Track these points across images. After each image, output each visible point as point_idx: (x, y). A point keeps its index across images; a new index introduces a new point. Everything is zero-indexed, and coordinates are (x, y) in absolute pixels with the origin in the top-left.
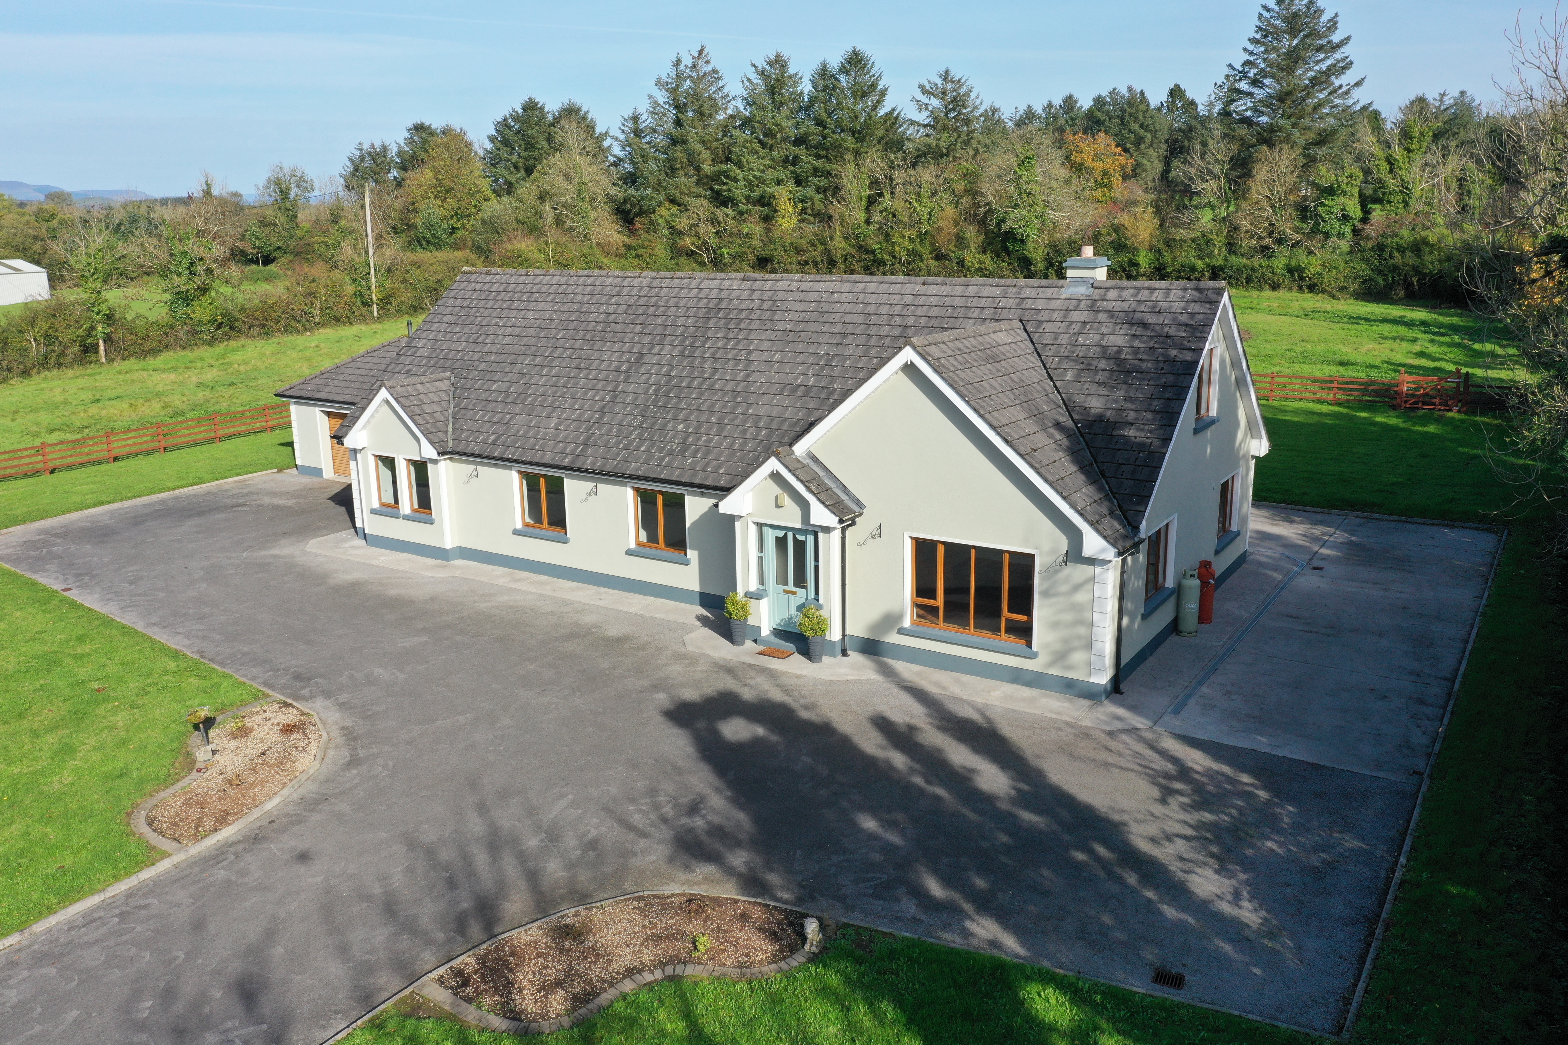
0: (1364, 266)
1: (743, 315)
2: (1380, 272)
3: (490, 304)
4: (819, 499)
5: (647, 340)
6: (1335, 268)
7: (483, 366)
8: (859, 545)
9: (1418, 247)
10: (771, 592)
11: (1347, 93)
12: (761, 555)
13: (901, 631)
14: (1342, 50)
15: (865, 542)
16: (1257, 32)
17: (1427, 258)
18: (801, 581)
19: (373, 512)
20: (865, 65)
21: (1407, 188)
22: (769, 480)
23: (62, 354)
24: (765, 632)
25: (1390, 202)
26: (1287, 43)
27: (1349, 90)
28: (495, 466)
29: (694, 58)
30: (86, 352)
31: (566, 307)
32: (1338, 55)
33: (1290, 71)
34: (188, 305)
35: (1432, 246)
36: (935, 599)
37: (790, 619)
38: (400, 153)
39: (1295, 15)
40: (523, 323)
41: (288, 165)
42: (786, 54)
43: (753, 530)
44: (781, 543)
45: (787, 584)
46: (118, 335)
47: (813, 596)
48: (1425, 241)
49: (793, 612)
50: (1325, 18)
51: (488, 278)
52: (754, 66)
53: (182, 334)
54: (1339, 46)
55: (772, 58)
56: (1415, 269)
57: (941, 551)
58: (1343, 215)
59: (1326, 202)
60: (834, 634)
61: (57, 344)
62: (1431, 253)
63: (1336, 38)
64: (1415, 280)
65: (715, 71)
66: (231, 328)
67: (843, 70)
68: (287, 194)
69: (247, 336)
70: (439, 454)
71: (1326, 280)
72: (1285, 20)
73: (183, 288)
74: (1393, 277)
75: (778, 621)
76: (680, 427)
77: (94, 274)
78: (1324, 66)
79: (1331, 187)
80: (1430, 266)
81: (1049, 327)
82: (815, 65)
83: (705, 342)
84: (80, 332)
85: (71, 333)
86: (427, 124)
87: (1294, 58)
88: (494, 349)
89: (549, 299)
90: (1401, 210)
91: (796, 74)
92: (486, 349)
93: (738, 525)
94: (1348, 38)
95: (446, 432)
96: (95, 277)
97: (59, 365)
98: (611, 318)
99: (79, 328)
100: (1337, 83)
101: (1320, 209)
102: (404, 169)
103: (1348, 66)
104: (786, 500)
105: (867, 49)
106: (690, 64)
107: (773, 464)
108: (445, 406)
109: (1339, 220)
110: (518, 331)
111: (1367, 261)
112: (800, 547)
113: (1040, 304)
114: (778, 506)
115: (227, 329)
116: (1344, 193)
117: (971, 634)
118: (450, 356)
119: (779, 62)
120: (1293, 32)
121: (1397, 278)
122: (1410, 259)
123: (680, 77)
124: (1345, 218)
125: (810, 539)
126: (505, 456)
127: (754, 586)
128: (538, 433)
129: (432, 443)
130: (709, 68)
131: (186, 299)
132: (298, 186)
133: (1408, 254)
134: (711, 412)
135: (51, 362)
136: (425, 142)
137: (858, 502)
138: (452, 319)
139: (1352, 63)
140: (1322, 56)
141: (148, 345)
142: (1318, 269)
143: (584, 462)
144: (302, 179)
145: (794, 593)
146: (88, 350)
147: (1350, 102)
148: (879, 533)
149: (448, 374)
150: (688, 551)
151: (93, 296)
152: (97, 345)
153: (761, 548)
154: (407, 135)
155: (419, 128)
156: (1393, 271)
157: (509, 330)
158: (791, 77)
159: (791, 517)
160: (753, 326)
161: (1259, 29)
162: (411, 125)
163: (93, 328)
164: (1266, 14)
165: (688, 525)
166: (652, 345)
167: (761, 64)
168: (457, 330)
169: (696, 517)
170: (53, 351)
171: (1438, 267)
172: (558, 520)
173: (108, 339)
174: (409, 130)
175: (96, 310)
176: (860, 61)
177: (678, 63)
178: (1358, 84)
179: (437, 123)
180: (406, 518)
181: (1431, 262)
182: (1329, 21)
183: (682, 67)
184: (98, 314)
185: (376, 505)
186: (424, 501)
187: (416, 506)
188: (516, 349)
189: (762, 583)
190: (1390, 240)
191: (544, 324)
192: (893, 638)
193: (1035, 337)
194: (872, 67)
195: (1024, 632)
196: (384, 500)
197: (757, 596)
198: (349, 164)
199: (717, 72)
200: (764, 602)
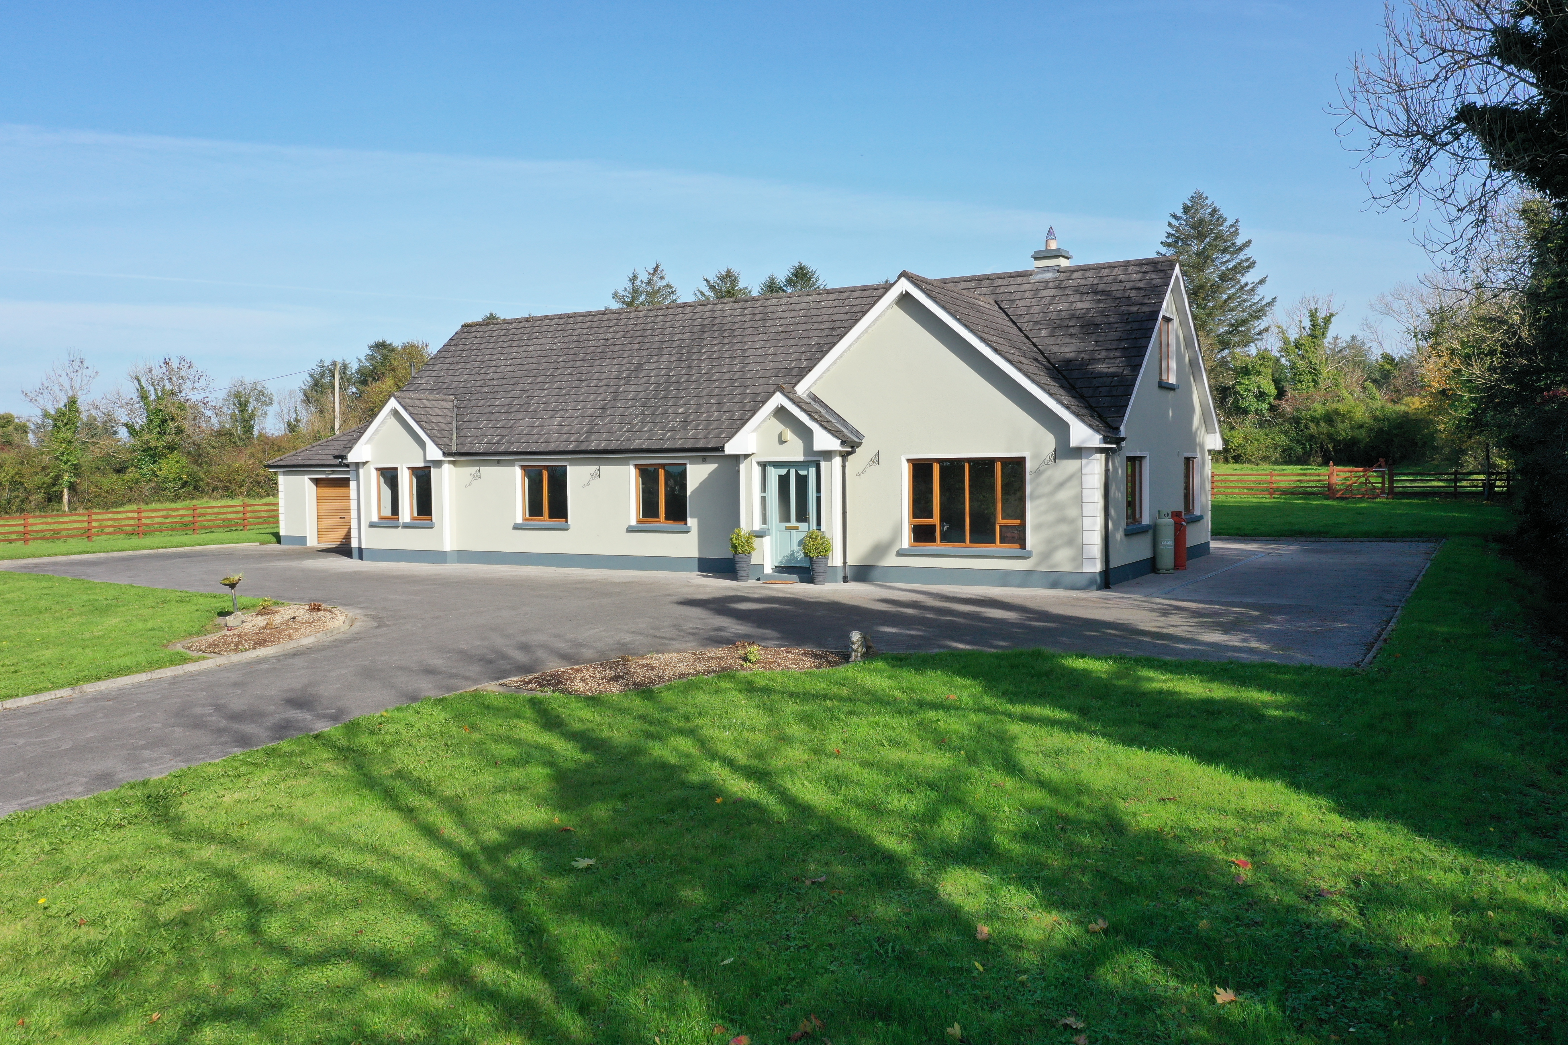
0: (1282, 437)
1: (736, 326)
2: (1298, 442)
3: (491, 345)
4: (822, 426)
5: (645, 353)
6: (1257, 440)
7: (486, 389)
8: (858, 475)
9: (1330, 418)
10: (774, 530)
11: (1252, 290)
12: (764, 495)
13: (901, 553)
14: (1245, 252)
15: (863, 471)
16: (1167, 237)
17: (1340, 426)
18: (802, 516)
19: (372, 525)
20: (810, 278)
21: (1314, 369)
22: (773, 419)
23: (26, 500)
24: (768, 570)
25: (1301, 382)
26: (1195, 247)
27: (1254, 287)
28: (499, 463)
29: (649, 274)
30: (50, 500)
31: (566, 339)
32: (1241, 256)
33: (1200, 268)
34: (155, 462)
35: (1343, 416)
36: (931, 517)
37: (793, 554)
38: (358, 371)
39: (1201, 221)
40: (525, 355)
41: (249, 379)
42: (735, 269)
43: (757, 471)
44: (784, 481)
45: (789, 520)
46: (83, 486)
47: (815, 528)
48: (1336, 412)
49: (795, 547)
50: (1227, 224)
51: (489, 328)
52: (707, 280)
53: (146, 490)
54: (1240, 249)
55: (723, 273)
56: (1330, 437)
57: (936, 468)
58: (1260, 392)
59: (1243, 381)
60: (836, 559)
61: (21, 490)
62: (1343, 422)
63: (1239, 241)
64: (1330, 446)
65: (668, 286)
66: (196, 488)
67: (790, 282)
68: (246, 406)
69: (210, 497)
70: (444, 453)
71: (1249, 451)
72: (1193, 227)
73: (153, 444)
74: (1311, 446)
75: (780, 559)
76: (681, 410)
77: (66, 424)
78: (1231, 265)
79: (1246, 368)
80: (1343, 434)
81: (1021, 303)
82: (764, 279)
83: (701, 349)
84: (46, 479)
85: (38, 479)
86: (388, 342)
87: (1204, 258)
88: (496, 376)
89: (550, 335)
90: (1312, 389)
91: (746, 288)
92: (488, 377)
93: (742, 467)
94: (1249, 242)
95: (451, 439)
96: (68, 427)
97: (21, 510)
98: (610, 342)
99: (46, 476)
100: (1243, 280)
101: (1238, 387)
102: (364, 382)
103: (1252, 265)
104: (789, 435)
105: (811, 264)
106: (645, 280)
107: (778, 399)
108: (449, 419)
109: (1256, 397)
110: (519, 361)
111: (1286, 433)
112: (802, 481)
113: (1012, 289)
114: (782, 442)
115: (191, 488)
116: (1259, 373)
117: (968, 547)
118: (453, 386)
119: (729, 277)
120: (1201, 237)
121: (1314, 446)
122: (1324, 427)
123: (636, 291)
124: (1261, 396)
125: (813, 471)
126: (510, 450)
127: (757, 526)
128: (542, 430)
129: (437, 445)
130: (663, 283)
131: (153, 457)
132: (257, 400)
133: (1322, 424)
134: (710, 396)
135: (14, 508)
136: (385, 358)
137: (857, 433)
138: (455, 360)
139: (1254, 262)
140: (1228, 257)
141: (111, 498)
142: (1241, 441)
143: (588, 446)
144: (261, 393)
145: (796, 528)
146: (52, 498)
147: (1256, 299)
148: (877, 459)
149: (452, 397)
150: (689, 520)
151: (63, 445)
152: (62, 492)
153: (764, 488)
154: (369, 352)
155: (380, 346)
156: (1310, 440)
157: (509, 362)
158: (741, 290)
159: (794, 451)
160: (747, 332)
161: (1170, 235)
162: (372, 343)
163: (58, 477)
164: (1175, 223)
165: (688, 493)
166: (650, 356)
167: (713, 279)
168: (460, 367)
169: (697, 485)
170: (17, 497)
171: (1350, 434)
172: (559, 510)
173: (72, 487)
174: (370, 347)
175: (64, 459)
176: (806, 274)
177: (634, 278)
178: (1262, 282)
179: (397, 341)
180: (406, 526)
181: (1343, 430)
182: (1232, 226)
183: (638, 282)
184: (66, 463)
185: (375, 518)
186: (424, 506)
187: (415, 514)
188: (517, 374)
189: (764, 521)
190: (1304, 413)
191: (544, 353)
192: (892, 560)
193: (1010, 312)
194: (817, 281)
195: (1016, 536)
196: (383, 514)
197: (760, 535)
198: (309, 379)
199: (671, 287)
200: (767, 539)
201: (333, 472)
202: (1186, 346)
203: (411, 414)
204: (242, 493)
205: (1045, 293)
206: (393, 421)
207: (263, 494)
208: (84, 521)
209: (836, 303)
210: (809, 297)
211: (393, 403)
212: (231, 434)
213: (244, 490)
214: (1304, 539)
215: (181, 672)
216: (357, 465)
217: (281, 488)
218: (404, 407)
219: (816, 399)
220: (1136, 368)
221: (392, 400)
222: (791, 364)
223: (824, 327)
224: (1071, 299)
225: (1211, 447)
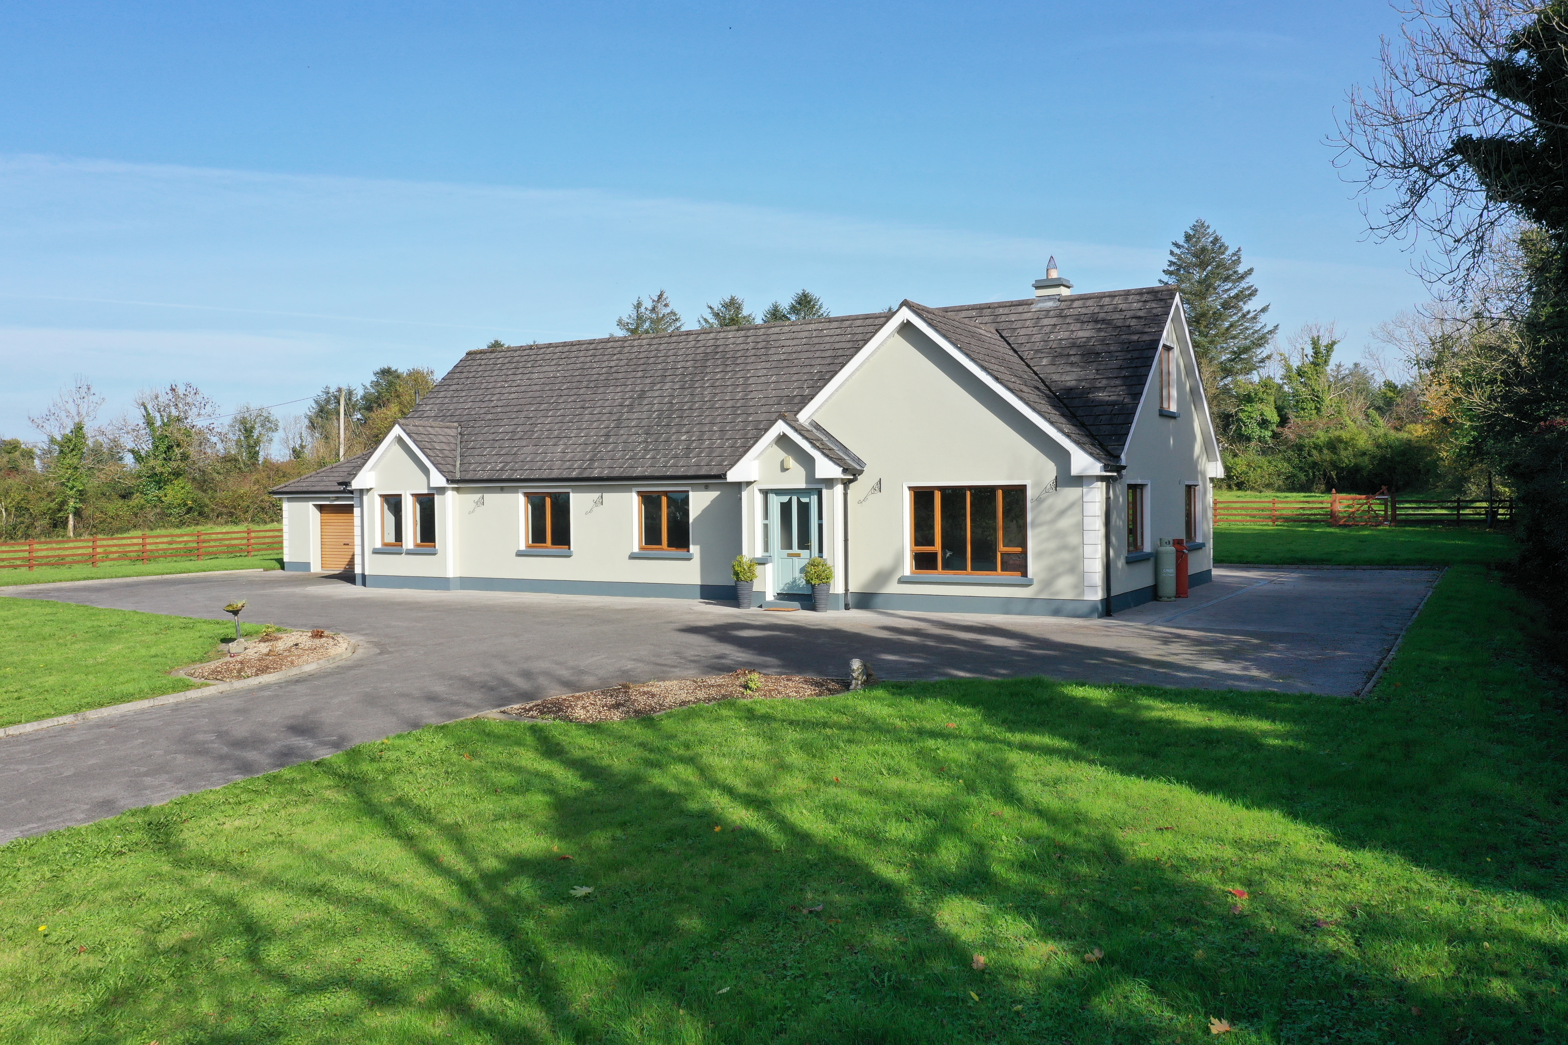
0: (1285, 464)
1: (739, 354)
2: (1301, 469)
3: (496, 373)
4: (823, 453)
5: (648, 381)
6: (1261, 467)
7: (490, 417)
8: (860, 502)
9: (1333, 445)
10: (776, 558)
11: (1254, 318)
12: (766, 522)
13: (903, 581)
14: (1247, 280)
15: (865, 499)
16: (1170, 266)
17: (1343, 453)
18: (804, 543)
19: (376, 552)
20: (814, 306)
21: (1317, 397)
22: (775, 447)
23: (31, 525)
24: (770, 597)
25: (1303, 409)
26: (1197, 275)
27: (1256, 315)
28: (502, 490)
29: (654, 301)
30: (55, 526)
31: (570, 367)
32: (1243, 284)
33: (1202, 296)
34: (160, 488)
35: (1346, 443)
36: (933, 545)
37: (794, 581)
38: (364, 398)
39: (1203, 250)
40: (529, 382)
41: (255, 405)
42: (739, 297)
43: (759, 498)
44: (786, 509)
45: (791, 548)
46: (88, 512)
47: (817, 555)
48: (1340, 440)
49: (797, 574)
50: (1229, 252)
51: (493, 355)
52: (711, 308)
53: (151, 516)
54: (1242, 277)
55: (727, 300)
56: (1334, 464)
57: (938, 496)
58: (1263, 419)
59: (1246, 409)
60: (837, 587)
61: (27, 516)
62: (1346, 449)
63: (1241, 269)
64: (1333, 474)
65: (673, 313)
66: (200, 514)
67: (794, 309)
68: (251, 432)
69: (215, 523)
70: (448, 480)
71: (1252, 478)
72: (1195, 255)
73: (158, 470)
74: (1314, 473)
75: (782, 586)
76: (683, 438)
77: (73, 450)
78: (1233, 293)
79: (1249, 395)
80: (1346, 461)
81: (1023, 332)
82: (767, 306)
83: (704, 376)
84: (52, 505)
85: (44, 505)
86: (393, 369)
87: (1206, 287)
88: (500, 403)
89: (554, 362)
90: (1314, 417)
91: (750, 316)
92: (492, 404)
93: (744, 494)
94: (1251, 271)
95: (455, 466)
96: (74, 453)
97: (27, 536)
98: (613, 370)
99: (51, 502)
100: (1246, 308)
101: (1240, 414)
102: (369, 409)
103: (1254, 293)
104: (791, 463)
105: (814, 292)
106: (650, 307)
107: (780, 427)
108: (453, 446)
109: (1259, 424)
110: (523, 388)
111: (1289, 460)
112: (804, 509)
113: (1013, 318)
114: (784, 469)
115: (196, 514)
116: (1262, 400)
117: (969, 574)
118: (457, 413)
119: (733, 305)
120: (1203, 265)
121: (1317, 473)
122: (1327, 455)
123: (640, 318)
124: (1264, 423)
125: (814, 499)
126: (514, 477)
127: (759, 553)
128: (545, 457)
129: (441, 472)
130: (667, 310)
131: (158, 483)
132: (262, 426)
133: (1325, 451)
134: (713, 423)
135: (19, 533)
136: (391, 384)
137: (859, 461)
138: (459, 387)
139: (1256, 290)
140: (1230, 285)
141: (116, 524)
142: (1244, 468)
143: (592, 473)
144: (267, 419)
145: (798, 555)
146: (57, 524)
147: (1258, 326)
148: (879, 486)
149: (456, 424)
150: (691, 547)
151: (69, 471)
152: (67, 518)
153: (766, 515)
154: (374, 379)
155: (386, 372)
156: (1313, 468)
157: (513, 389)
158: (744, 318)
159: (796, 479)
160: (749, 360)
161: (1172, 263)
162: (378, 369)
163: (63, 503)
164: (1177, 251)
165: (691, 521)
166: (653, 384)
167: (717, 306)
168: (464, 394)
169: (699, 512)
170: (22, 523)
171: (1353, 461)
172: (562, 537)
173: (77, 513)
174: (375, 374)
175: (70, 485)
176: (809, 302)
177: (638, 306)
178: (1264, 310)
179: (402, 367)
180: (409, 553)
181: (1346, 457)
182: (1234, 254)
183: (642, 310)
184: (71, 489)
185: (378, 545)
186: (428, 532)
187: (419, 541)
188: (522, 401)
189: (766, 548)
190: (1307, 440)
191: (547, 381)
192: (893, 588)
193: (1011, 340)
194: (820, 308)
195: (1018, 564)
196: (387, 541)
197: (762, 562)
198: (314, 406)
199: (675, 315)
200: (769, 567)
201: (338, 499)
202: (1187, 374)
203: (415, 441)
204: (246, 519)
205: (1046, 322)
206: (397, 448)
207: (268, 520)
208: (89, 547)
209: (839, 331)
210: (811, 326)
211: (397, 430)
212: (236, 460)
213: (249, 516)
214: (1307, 566)
215: (183, 699)
216: (361, 491)
217: (285, 514)
218: (408, 434)
219: (818, 427)
220: (1137, 396)
221: (397, 426)
222: (793, 392)
223: (827, 355)
224: (1072, 327)
225: (1213, 475)
